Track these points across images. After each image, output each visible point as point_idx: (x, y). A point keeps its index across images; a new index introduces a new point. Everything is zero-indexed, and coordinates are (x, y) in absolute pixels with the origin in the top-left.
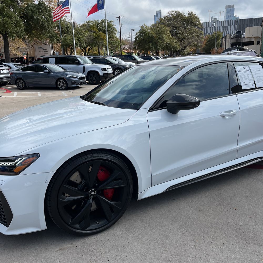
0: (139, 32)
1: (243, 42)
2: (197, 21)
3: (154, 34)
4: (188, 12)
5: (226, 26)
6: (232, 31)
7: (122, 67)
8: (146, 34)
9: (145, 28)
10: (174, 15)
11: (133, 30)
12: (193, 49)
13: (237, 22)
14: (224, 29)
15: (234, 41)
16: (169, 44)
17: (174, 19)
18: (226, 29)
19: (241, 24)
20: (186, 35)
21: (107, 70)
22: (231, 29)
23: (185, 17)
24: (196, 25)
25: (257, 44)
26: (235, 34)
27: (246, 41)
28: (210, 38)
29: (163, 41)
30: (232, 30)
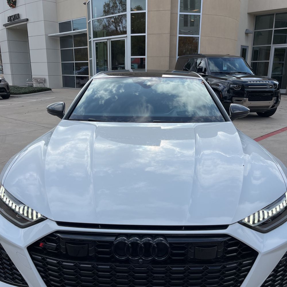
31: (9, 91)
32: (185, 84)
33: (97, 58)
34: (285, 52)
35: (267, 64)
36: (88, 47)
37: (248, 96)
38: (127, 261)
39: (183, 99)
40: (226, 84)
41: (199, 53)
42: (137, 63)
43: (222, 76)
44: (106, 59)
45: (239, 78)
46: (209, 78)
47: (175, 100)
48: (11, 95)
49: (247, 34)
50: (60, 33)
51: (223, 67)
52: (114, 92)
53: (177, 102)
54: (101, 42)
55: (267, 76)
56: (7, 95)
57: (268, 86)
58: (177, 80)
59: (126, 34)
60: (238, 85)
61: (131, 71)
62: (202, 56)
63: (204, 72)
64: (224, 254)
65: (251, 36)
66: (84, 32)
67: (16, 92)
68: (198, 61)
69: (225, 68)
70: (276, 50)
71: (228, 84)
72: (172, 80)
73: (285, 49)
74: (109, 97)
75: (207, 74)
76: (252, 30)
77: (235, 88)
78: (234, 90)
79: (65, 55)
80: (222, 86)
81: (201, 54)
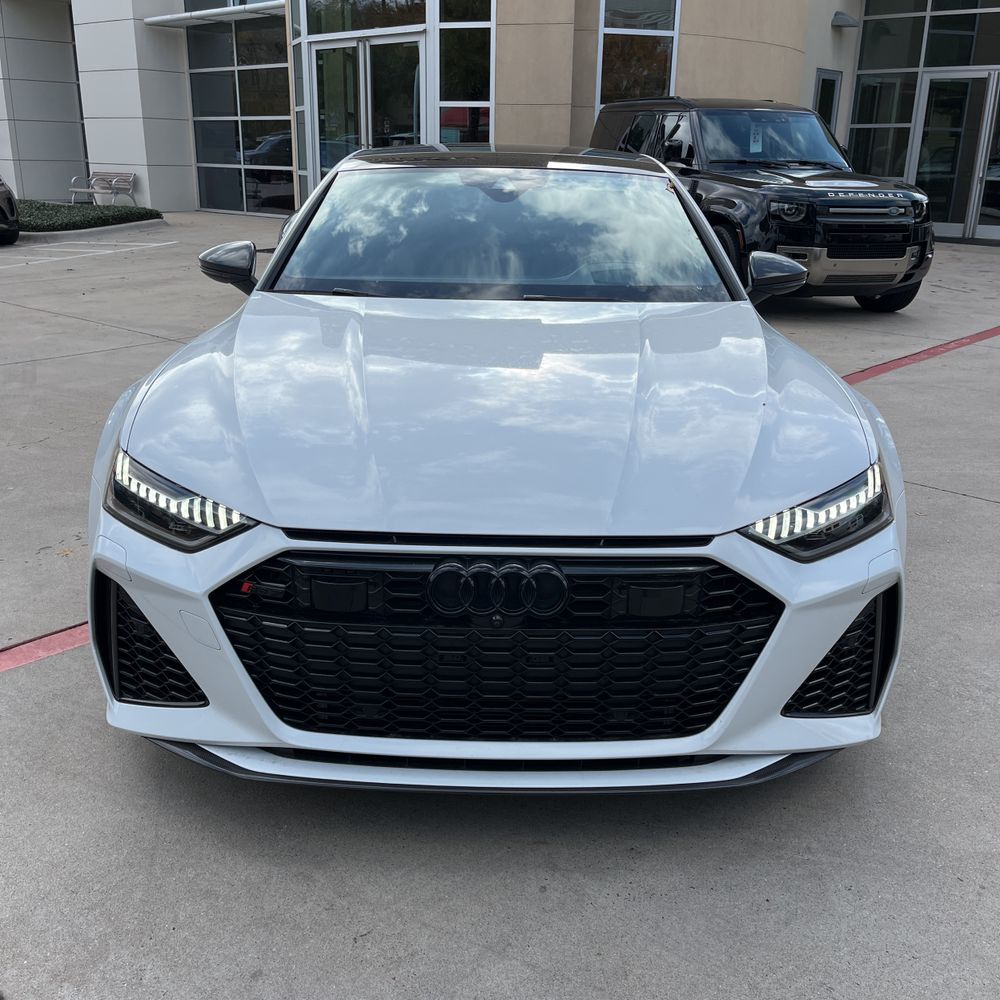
31: (14, 218)
32: (626, 192)
33: (321, 106)
34: (966, 94)
35: (903, 136)
36: (290, 65)
37: (828, 241)
38: (464, 620)
39: (621, 240)
40: (757, 200)
41: (672, 94)
42: (458, 126)
43: (744, 174)
44: (353, 111)
45: (802, 181)
46: (701, 181)
47: (596, 239)
48: (21, 233)
49: (838, 28)
50: (188, 14)
51: (751, 142)
52: (396, 213)
53: (603, 246)
54: (334, 50)
55: (902, 176)
56: (7, 230)
57: (893, 210)
58: (600, 180)
59: (424, 22)
60: (797, 204)
61: (443, 148)
62: (682, 106)
63: (687, 162)
64: (701, 605)
65: (854, 35)
66: (274, 12)
67: (39, 222)
68: (670, 123)
69: (756, 148)
70: (936, 87)
71: (763, 201)
72: (584, 177)
73: (967, 84)
74: (380, 229)
75: (696, 168)
76: (857, 15)
77: (787, 215)
78: (782, 219)
79: (205, 95)
80: (744, 207)
81: (678, 98)
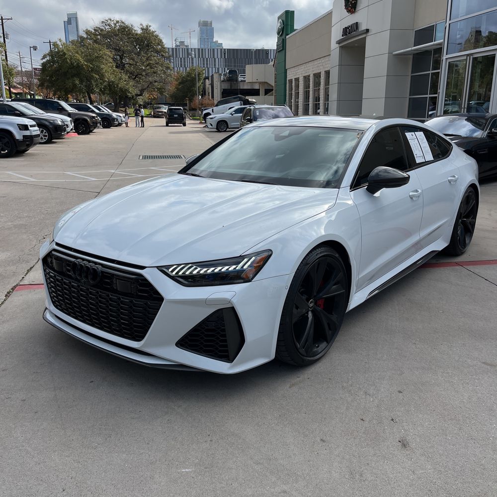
0: (48, 55)
1: (240, 89)
2: (159, 44)
3: (82, 60)
4: (141, 25)
5: (207, 59)
6: (218, 69)
7: (47, 123)
8: (66, 58)
9: (61, 46)
10: (115, 27)
11: (35, 48)
12: (152, 94)
13: (225, 53)
14: (204, 64)
15: (226, 86)
16: (113, 82)
17: (116, 35)
18: (207, 64)
19: (232, 57)
20: (144, 68)
21: (30, 128)
22: (215, 65)
23: (137, 34)
24: (157, 52)
25: (265, 95)
26: (228, 75)
27: (246, 87)
28: (184, 77)
29: (102, 77)
30: (217, 66)
36: (440, 70)
64: (137, 292)
